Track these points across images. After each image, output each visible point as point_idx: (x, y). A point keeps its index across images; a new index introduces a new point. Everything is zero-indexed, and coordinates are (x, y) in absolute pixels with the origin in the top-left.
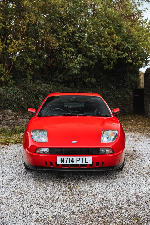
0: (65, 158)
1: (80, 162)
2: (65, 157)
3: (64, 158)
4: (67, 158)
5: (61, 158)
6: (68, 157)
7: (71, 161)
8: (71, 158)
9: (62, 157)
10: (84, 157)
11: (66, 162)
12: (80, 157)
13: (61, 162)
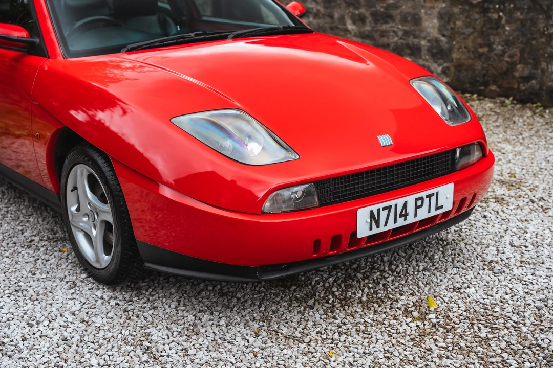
0: (384, 209)
1: (423, 214)
2: (381, 206)
3: (379, 210)
4: (389, 208)
5: (372, 212)
6: (392, 203)
7: (401, 216)
8: (400, 202)
9: (374, 208)
10: (434, 191)
11: (386, 225)
12: (423, 194)
13: (371, 229)
